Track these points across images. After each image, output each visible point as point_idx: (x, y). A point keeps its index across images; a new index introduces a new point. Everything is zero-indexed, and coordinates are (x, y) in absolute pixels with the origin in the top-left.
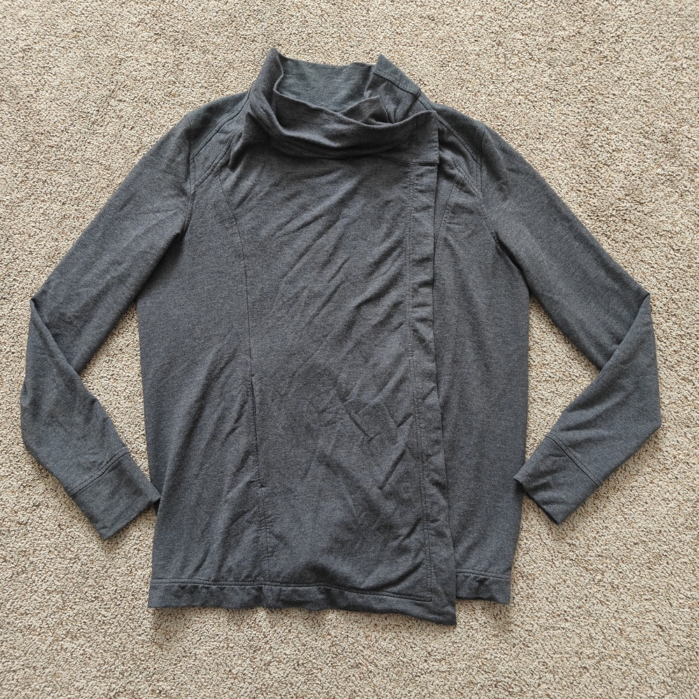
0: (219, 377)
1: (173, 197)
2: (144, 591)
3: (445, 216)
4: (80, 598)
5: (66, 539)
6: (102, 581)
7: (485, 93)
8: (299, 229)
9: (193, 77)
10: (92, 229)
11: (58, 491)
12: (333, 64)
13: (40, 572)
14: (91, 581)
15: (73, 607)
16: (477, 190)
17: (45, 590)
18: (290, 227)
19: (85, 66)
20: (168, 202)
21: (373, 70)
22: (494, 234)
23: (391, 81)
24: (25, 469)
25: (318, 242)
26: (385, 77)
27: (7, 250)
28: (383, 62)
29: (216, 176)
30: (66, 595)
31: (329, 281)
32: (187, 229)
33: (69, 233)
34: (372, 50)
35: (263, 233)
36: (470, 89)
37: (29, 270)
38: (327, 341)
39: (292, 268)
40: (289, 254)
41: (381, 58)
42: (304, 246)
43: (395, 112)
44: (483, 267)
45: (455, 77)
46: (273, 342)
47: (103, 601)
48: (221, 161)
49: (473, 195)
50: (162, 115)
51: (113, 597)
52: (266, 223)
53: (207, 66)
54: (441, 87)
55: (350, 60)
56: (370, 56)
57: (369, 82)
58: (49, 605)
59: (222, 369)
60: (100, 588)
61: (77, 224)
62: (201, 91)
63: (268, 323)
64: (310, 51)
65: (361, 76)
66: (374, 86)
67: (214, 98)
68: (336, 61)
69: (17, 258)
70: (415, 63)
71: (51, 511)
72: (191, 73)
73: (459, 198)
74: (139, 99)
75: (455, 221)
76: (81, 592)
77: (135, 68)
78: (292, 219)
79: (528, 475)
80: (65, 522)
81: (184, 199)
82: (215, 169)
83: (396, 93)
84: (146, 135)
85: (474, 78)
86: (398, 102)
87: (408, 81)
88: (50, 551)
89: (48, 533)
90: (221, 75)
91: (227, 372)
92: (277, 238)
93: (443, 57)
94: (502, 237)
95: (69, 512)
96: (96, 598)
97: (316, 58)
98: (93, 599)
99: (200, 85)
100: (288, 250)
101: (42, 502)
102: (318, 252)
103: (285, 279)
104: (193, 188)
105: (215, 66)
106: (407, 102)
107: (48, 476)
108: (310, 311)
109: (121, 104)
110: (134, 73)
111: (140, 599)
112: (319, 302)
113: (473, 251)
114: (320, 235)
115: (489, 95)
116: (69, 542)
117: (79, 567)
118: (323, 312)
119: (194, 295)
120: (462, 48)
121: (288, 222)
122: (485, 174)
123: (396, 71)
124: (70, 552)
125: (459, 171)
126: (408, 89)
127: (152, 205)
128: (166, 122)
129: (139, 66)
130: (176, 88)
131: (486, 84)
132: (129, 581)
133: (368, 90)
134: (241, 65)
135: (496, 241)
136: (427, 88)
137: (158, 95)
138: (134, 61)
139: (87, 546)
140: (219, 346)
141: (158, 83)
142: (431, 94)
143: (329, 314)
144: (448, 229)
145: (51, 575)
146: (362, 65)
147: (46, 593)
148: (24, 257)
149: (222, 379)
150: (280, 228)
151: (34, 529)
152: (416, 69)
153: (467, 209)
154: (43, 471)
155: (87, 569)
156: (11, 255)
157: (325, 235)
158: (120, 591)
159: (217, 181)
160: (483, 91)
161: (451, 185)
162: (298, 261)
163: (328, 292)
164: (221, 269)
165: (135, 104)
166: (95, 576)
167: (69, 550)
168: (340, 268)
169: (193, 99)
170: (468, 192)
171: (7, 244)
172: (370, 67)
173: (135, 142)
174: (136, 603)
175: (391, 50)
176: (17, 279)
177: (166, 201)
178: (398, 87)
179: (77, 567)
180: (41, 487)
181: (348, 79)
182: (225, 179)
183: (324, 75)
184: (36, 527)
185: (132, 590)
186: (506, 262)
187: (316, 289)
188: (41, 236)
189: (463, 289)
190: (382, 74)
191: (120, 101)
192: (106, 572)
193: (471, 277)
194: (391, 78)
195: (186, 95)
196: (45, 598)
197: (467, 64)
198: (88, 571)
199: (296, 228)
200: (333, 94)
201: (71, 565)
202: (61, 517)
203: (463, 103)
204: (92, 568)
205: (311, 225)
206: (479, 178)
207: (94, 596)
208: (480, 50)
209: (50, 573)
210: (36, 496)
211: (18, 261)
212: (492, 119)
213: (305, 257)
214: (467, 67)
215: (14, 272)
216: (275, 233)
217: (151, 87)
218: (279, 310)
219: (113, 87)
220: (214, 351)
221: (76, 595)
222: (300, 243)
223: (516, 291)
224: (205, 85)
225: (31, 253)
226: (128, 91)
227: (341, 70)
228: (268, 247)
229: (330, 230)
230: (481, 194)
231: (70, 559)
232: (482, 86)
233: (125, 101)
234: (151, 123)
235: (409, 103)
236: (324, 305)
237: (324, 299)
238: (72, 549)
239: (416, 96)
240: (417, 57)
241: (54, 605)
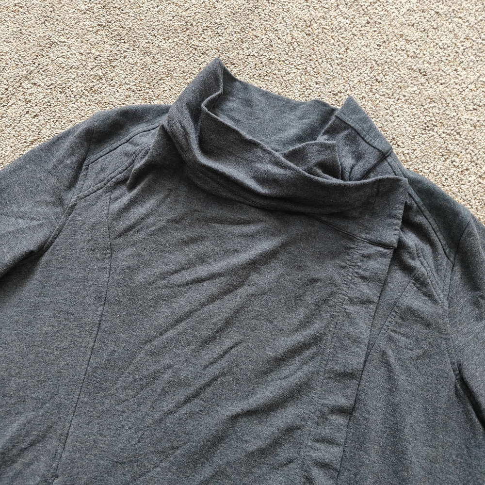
0: (14, 462)
1: (47, 204)
3: (389, 319)
7: (475, 174)
8: (187, 284)
9: (123, 76)
12: (290, 97)
16: (442, 296)
18: (177, 278)
19: (12, 41)
20: (39, 209)
21: (336, 113)
22: (456, 366)
23: (355, 130)
25: (206, 309)
26: (350, 123)
28: (351, 106)
29: (107, 192)
31: (205, 368)
32: (49, 247)
34: (341, 92)
35: (140, 278)
36: (457, 164)
38: (176, 457)
39: (161, 334)
40: (163, 314)
41: (350, 100)
42: (187, 309)
43: (352, 169)
44: (430, 410)
45: (439, 145)
46: (101, 435)
48: (118, 176)
49: (435, 301)
50: (74, 109)
52: (147, 264)
53: (143, 69)
54: (418, 153)
55: (311, 97)
56: (337, 98)
57: (327, 126)
59: (23, 450)
62: (126, 94)
63: (103, 403)
64: (266, 78)
65: (319, 117)
66: (332, 132)
67: (136, 102)
68: (294, 95)
70: (391, 118)
72: (122, 72)
73: (413, 300)
74: (55, 87)
75: (402, 330)
77: (64, 54)
78: (183, 269)
81: (58, 210)
82: (108, 184)
83: (359, 145)
84: (48, 127)
85: (463, 151)
86: (358, 157)
87: (378, 135)
90: (155, 81)
91: (28, 456)
92: (156, 288)
93: (428, 118)
94: (467, 374)
97: (271, 87)
99: (128, 87)
102: (202, 321)
103: (147, 347)
104: (73, 200)
105: (151, 70)
106: (371, 159)
108: (165, 404)
109: (34, 87)
110: (61, 59)
112: (181, 396)
113: (419, 380)
114: (212, 299)
115: (480, 176)
118: (182, 411)
119: (27, 335)
120: (455, 114)
121: (176, 272)
122: (457, 276)
123: (365, 120)
125: (422, 264)
126: (375, 144)
127: (19, 207)
128: (75, 117)
129: (68, 53)
130: (100, 85)
131: (479, 162)
133: (324, 134)
134: (181, 75)
135: (456, 375)
136: (400, 150)
137: (77, 87)
138: (66, 47)
140: (31, 415)
141: (82, 75)
142: (403, 158)
143: (191, 415)
144: (390, 339)
146: (325, 105)
149: (17, 466)
150: (163, 276)
152: (391, 125)
153: (422, 319)
157: (218, 302)
159: (106, 198)
160: (473, 170)
161: (407, 279)
162: (172, 326)
163: (198, 383)
164: (72, 310)
165: (49, 91)
168: (226, 352)
169: (115, 100)
170: (430, 296)
172: (333, 110)
173: (33, 131)
175: (364, 97)
177: (38, 207)
178: (363, 139)
181: (302, 117)
182: (117, 199)
183: (274, 107)
186: (466, 413)
187: (183, 374)
189: (394, 433)
190: (346, 119)
191: (35, 84)
193: (410, 420)
194: (357, 127)
195: (108, 94)
197: (458, 133)
199: (183, 281)
200: (280, 130)
203: (443, 179)
205: (205, 284)
206: (448, 281)
208: (478, 121)
212: (479, 207)
213: (184, 324)
214: (457, 137)
216: (154, 282)
217: (73, 77)
218: (125, 388)
219: (33, 68)
220: (22, 419)
222: (182, 304)
223: (475, 463)
224: (134, 88)
226: (47, 76)
227: (298, 105)
228: (140, 297)
229: (227, 297)
230: (446, 303)
232: (473, 164)
233: (39, 85)
234: (58, 115)
235: (373, 161)
236: (188, 400)
237: (190, 390)
239: (384, 156)
240: (395, 111)
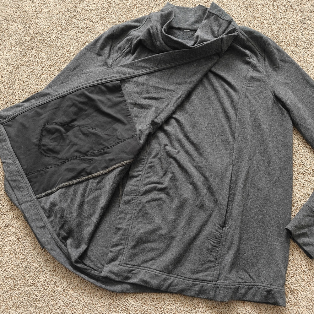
1: (100, 66)
2: (61, 282)
3: (245, 82)
4: (24, 283)
5: (20, 247)
6: (38, 274)
7: (267, 24)
9: (116, 10)
10: (57, 79)
11: (20, 218)
12: (188, 7)
13: (3, 266)
14: (31, 274)
15: (20, 288)
16: (262, 70)
17: (5, 277)
19: (62, 3)
20: (98, 69)
21: (208, 10)
22: (273, 93)
23: (217, 15)
24: (4, 204)
26: (214, 13)
27: (11, 88)
28: (214, 6)
29: (124, 57)
30: (16, 281)
33: (44, 82)
34: (208, 1)
36: (259, 21)
37: (21, 99)
41: (213, 3)
43: (218, 31)
44: (267, 109)
45: (251, 15)
47: (37, 286)
48: (127, 50)
49: (260, 72)
50: (98, 27)
51: (43, 284)
53: (123, 6)
54: (243, 20)
55: (196, 5)
57: (206, 16)
58: (5, 286)
60: (37, 278)
61: (49, 77)
62: (119, 17)
65: (202, 12)
66: (208, 17)
67: (125, 20)
68: (189, 5)
69: (15, 93)
70: (230, 8)
71: (14, 230)
72: (115, 8)
73: (252, 73)
74: (87, 20)
75: (251, 85)
76: (25, 279)
77: (87, 5)
79: (295, 227)
80: (22, 237)
81: (106, 67)
82: (124, 54)
83: (219, 21)
84: (89, 36)
85: (261, 16)
86: (220, 26)
87: (226, 15)
88: (11, 254)
89: (11, 243)
90: (130, 10)
93: (245, 6)
94: (277, 94)
95: (25, 231)
96: (34, 284)
97: (179, 4)
98: (31, 285)
99: (119, 14)
101: (10, 224)
104: (111, 62)
105: (127, 5)
106: (225, 25)
107: (15, 209)
109: (78, 21)
110: (86, 7)
111: (59, 287)
113: (260, 101)
115: (269, 24)
116: (22, 249)
117: (26, 265)
120: (255, 2)
122: (267, 62)
123: (220, 10)
124: (22, 255)
125: (253, 60)
126: (226, 19)
127: (89, 69)
128: (100, 30)
129: (89, 5)
130: (107, 15)
131: (267, 19)
132: (54, 275)
133: (205, 20)
134: (140, 5)
135: (273, 96)
136: (236, 20)
137: (97, 18)
138: (87, 2)
139: (32, 252)
141: (98, 12)
142: (238, 23)
144: (247, 89)
145: (9, 268)
146: (203, 7)
147: (5, 279)
148: (19, 92)
151: (3, 240)
152: (231, 11)
153: (257, 79)
154: (13, 206)
155: (30, 266)
156: (13, 91)
158: (47, 281)
159: (124, 59)
160: (266, 22)
161: (249, 67)
165: (85, 21)
166: (34, 270)
167: (22, 253)
169: (115, 20)
170: (258, 71)
171: (11, 85)
173: (83, 39)
174: (56, 289)
176: (14, 103)
177: (97, 68)
178: (220, 18)
179: (25, 264)
180: (11, 215)
181: (195, 13)
182: (128, 59)
183: (182, 12)
184: (5, 238)
185: (55, 281)
186: (279, 108)
188: (29, 82)
189: (255, 120)
190: (212, 12)
191: (78, 20)
192: (41, 268)
193: (260, 114)
194: (217, 14)
195: (111, 18)
196: (4, 282)
197: (257, 9)
198: (31, 267)
200: (187, 20)
201: (22, 263)
202: (20, 234)
203: (255, 28)
204: (33, 265)
206: (263, 64)
207: (32, 283)
208: (264, 3)
209: (9, 266)
210: (7, 221)
211: (16, 94)
212: (271, 36)
214: (257, 11)
215: (13, 99)
217: (94, 14)
219: (75, 13)
221: (22, 281)
223: (285, 123)
224: (122, 14)
225: (23, 90)
226: (82, 15)
227: (192, 9)
230: (265, 72)
231: (22, 259)
232: (265, 20)
233: (80, 20)
234: (92, 31)
238: (23, 253)
239: (230, 22)
240: (231, 5)
241: (8, 287)
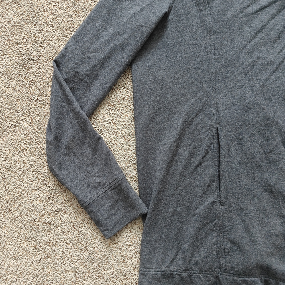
2: (133, 274)
4: (88, 277)
5: (78, 236)
6: (103, 265)
10: (99, 7)
11: (73, 202)
13: (60, 258)
14: (95, 265)
15: (83, 282)
17: (64, 270)
24: (49, 185)
27: (35, 23)
30: (79, 274)
33: (81, 12)
37: (51, 39)
47: (104, 279)
51: (111, 276)
58: (66, 280)
60: (103, 270)
61: (87, 5)
69: (42, 30)
71: (68, 216)
76: (89, 272)
80: (78, 224)
88: (67, 243)
89: (65, 231)
95: (80, 217)
96: (99, 277)
98: (98, 278)
100: (247, 29)
101: (61, 209)
107: (65, 191)
111: (130, 279)
116: (80, 238)
117: (87, 255)
124: (81, 245)
132: (122, 266)
139: (93, 241)
145: (68, 260)
147: (64, 272)
148: (48, 29)
151: (56, 228)
154: (62, 187)
155: (93, 257)
156: (38, 27)
158: (116, 273)
166: (99, 262)
167: (81, 243)
171: (35, 19)
174: (127, 281)
176: (43, 45)
179: (86, 255)
180: (60, 199)
184: (57, 226)
185: (125, 272)
188: (60, 13)
192: (106, 259)
196: (64, 275)
198: (94, 258)
201: (82, 253)
202: (75, 221)
204: (97, 256)
207: (98, 275)
209: (67, 258)
210: (57, 205)
211: (43, 32)
215: (40, 40)
221: (86, 274)
225: (52, 26)
231: (81, 249)
238: (82, 243)
241: (70, 280)
